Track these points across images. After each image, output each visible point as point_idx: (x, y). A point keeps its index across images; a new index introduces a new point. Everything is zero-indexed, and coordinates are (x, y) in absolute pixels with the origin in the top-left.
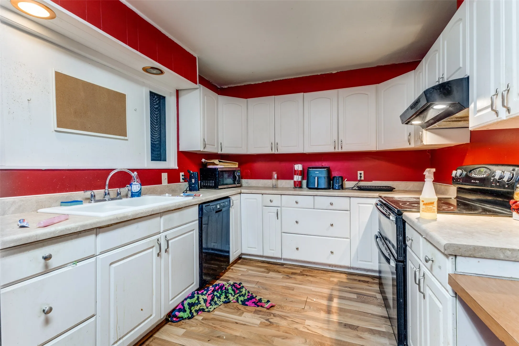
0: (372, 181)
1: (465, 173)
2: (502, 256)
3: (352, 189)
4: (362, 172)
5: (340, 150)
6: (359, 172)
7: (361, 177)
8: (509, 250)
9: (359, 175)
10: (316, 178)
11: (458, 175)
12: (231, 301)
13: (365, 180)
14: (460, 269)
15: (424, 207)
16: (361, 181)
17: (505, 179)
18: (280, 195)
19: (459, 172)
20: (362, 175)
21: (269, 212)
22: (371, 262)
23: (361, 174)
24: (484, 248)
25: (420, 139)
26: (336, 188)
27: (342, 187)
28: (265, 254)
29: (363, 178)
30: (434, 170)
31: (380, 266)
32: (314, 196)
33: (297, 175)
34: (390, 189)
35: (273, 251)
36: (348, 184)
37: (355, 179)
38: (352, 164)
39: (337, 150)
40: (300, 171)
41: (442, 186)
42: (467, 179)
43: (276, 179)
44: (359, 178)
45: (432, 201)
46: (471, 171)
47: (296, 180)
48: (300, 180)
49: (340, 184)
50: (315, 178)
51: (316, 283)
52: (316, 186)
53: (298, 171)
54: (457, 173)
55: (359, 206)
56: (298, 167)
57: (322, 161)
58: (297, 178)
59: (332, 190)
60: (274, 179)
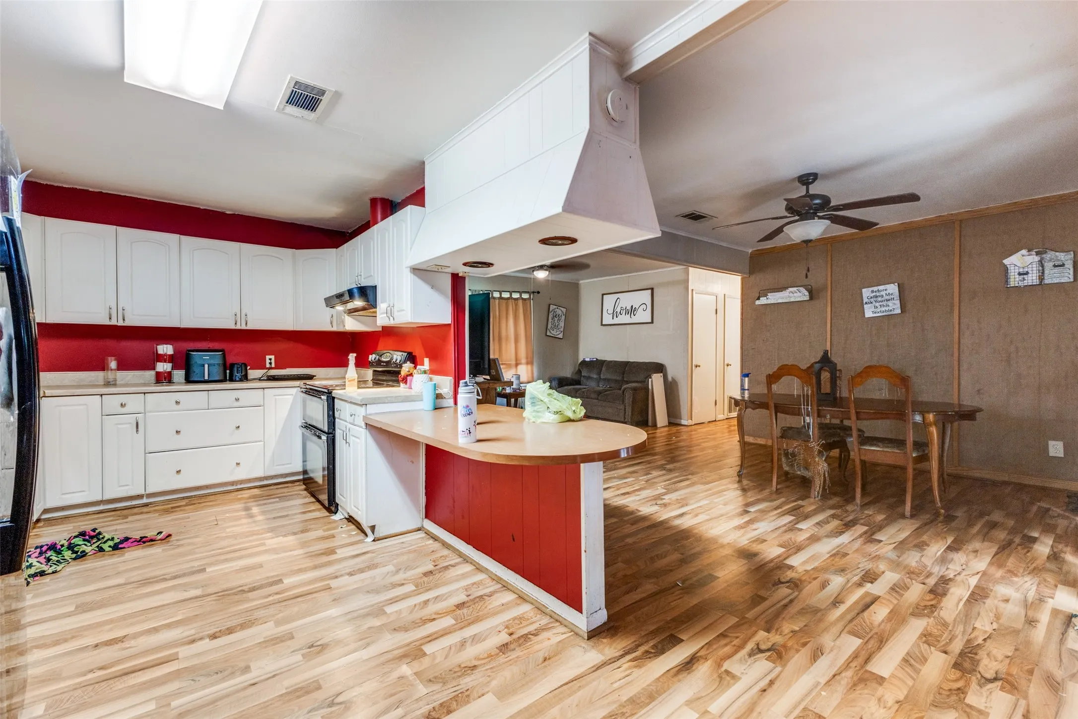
0: (285, 369)
1: (378, 357)
2: (386, 401)
3: (260, 379)
4: (273, 357)
5: (244, 327)
6: (268, 357)
7: (270, 363)
8: (390, 397)
9: (268, 361)
10: (206, 366)
11: (373, 359)
12: (87, 553)
13: (276, 368)
14: (368, 412)
15: (349, 383)
16: (271, 368)
17: (398, 361)
18: (143, 395)
19: (374, 356)
20: (273, 361)
21: (117, 424)
22: (291, 464)
23: (270, 359)
24: (379, 398)
25: (343, 322)
26: (237, 379)
27: (245, 378)
28: (107, 496)
29: (273, 365)
30: (355, 355)
31: (304, 466)
32: (208, 391)
33: (165, 362)
34: (311, 377)
35: (126, 488)
36: (253, 373)
37: (263, 367)
38: (257, 347)
39: (238, 327)
40: (169, 355)
41: (363, 371)
42: (379, 363)
43: (115, 370)
44: (268, 365)
45: (353, 378)
46: (381, 356)
47: (162, 370)
48: (169, 369)
49: (243, 374)
50: (204, 366)
51: (219, 505)
52: (206, 378)
53: (165, 355)
54: (372, 357)
55: (276, 399)
56: (166, 349)
57: (208, 340)
58: (163, 367)
59: (228, 382)
60: (112, 370)
